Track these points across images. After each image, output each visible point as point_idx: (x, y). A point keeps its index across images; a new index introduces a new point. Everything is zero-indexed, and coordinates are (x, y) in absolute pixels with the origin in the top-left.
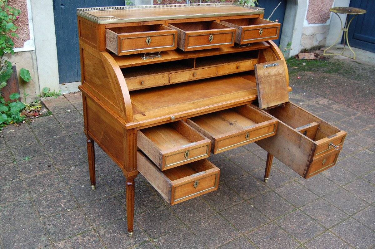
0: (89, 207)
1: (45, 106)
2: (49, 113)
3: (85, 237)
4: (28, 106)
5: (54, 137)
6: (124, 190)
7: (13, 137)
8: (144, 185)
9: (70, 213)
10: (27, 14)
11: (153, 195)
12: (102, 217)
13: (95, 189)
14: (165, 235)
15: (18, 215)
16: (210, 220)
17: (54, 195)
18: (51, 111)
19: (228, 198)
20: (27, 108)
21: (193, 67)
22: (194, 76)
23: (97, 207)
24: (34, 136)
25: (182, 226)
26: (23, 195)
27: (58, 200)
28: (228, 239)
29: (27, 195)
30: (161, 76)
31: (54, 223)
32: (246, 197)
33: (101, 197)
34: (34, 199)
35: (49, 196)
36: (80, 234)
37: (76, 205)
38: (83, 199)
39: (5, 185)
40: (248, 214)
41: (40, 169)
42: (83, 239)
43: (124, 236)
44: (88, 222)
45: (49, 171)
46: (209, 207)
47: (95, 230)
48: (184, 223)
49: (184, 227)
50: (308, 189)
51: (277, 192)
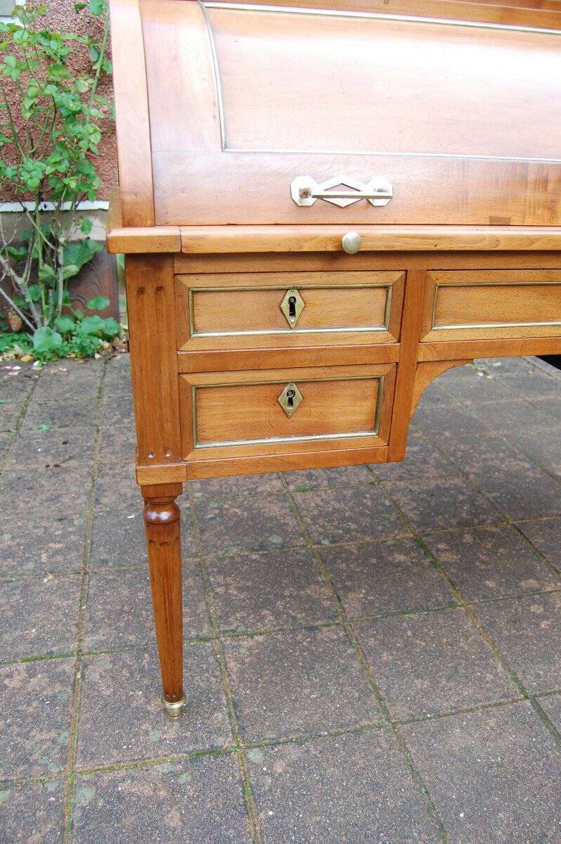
0: (110, 580)
3: (34, 676)
6: (235, 550)
7: (55, 382)
8: (303, 546)
11: (317, 583)
12: (128, 620)
14: (299, 743)
17: (44, 523)
20: (123, 333)
23: (131, 585)
24: (98, 385)
25: (376, 722)
27: (42, 541)
36: (28, 660)
37: (79, 565)
38: (110, 552)
41: (57, 456)
42: (26, 681)
43: (155, 705)
44: (77, 625)
46: (500, 668)
47: (79, 660)
48: (386, 711)
49: (380, 727)
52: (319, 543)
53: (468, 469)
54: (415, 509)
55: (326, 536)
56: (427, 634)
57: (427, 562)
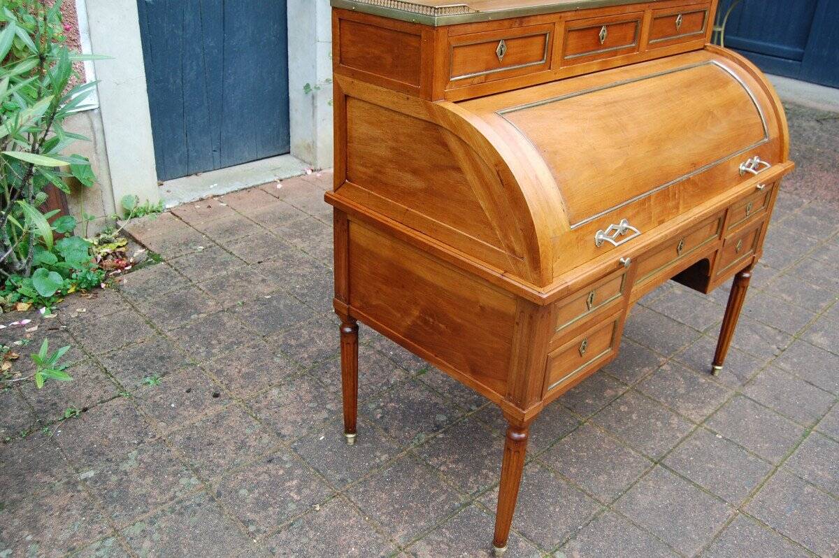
0: (363, 492)
1: (137, 242)
2: (154, 258)
4: (96, 243)
5: (192, 317)
6: (423, 436)
7: (90, 327)
8: (463, 416)
9: (323, 513)
12: (407, 513)
13: (355, 441)
14: (574, 538)
15: (194, 538)
16: (651, 483)
17: (260, 469)
18: (156, 252)
19: (659, 424)
20: (94, 249)
23: (381, 489)
24: (141, 320)
25: (598, 509)
26: (184, 481)
27: (276, 484)
28: (713, 526)
29: (194, 480)
31: (297, 547)
32: (695, 417)
33: (377, 460)
34: (216, 487)
35: (251, 475)
37: (327, 491)
38: (338, 471)
39: (125, 459)
40: (720, 457)
41: (197, 405)
44: (377, 532)
45: (220, 408)
46: (633, 453)
47: (407, 553)
48: (598, 501)
49: (603, 511)
50: (807, 382)
51: (749, 395)
52: (470, 410)
55: (469, 403)
56: (582, 447)
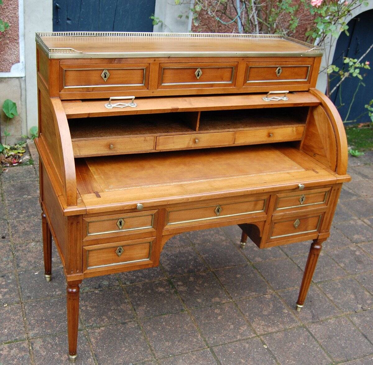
0: (34, 306)
1: (29, 152)
2: (31, 162)
3: (12, 349)
4: (9, 148)
5: (24, 196)
6: (88, 289)
8: (118, 286)
9: (6, 309)
10: (19, 29)
11: (125, 303)
12: (46, 323)
13: (51, 280)
16: (194, 357)
18: (34, 159)
19: (232, 327)
20: (6, 151)
21: (195, 130)
22: (195, 142)
23: (43, 308)
25: (150, 359)
30: (143, 138)
32: (260, 330)
33: (54, 293)
36: (8, 343)
37: (18, 299)
38: (30, 292)
40: (253, 358)
42: (9, 352)
44: (24, 327)
46: (199, 336)
47: (29, 342)
48: (154, 355)
49: (152, 361)
50: (363, 335)
51: (310, 329)
52: (125, 284)
53: (195, 241)
54: (169, 264)
55: (128, 280)
56: (171, 323)
57: (173, 291)
